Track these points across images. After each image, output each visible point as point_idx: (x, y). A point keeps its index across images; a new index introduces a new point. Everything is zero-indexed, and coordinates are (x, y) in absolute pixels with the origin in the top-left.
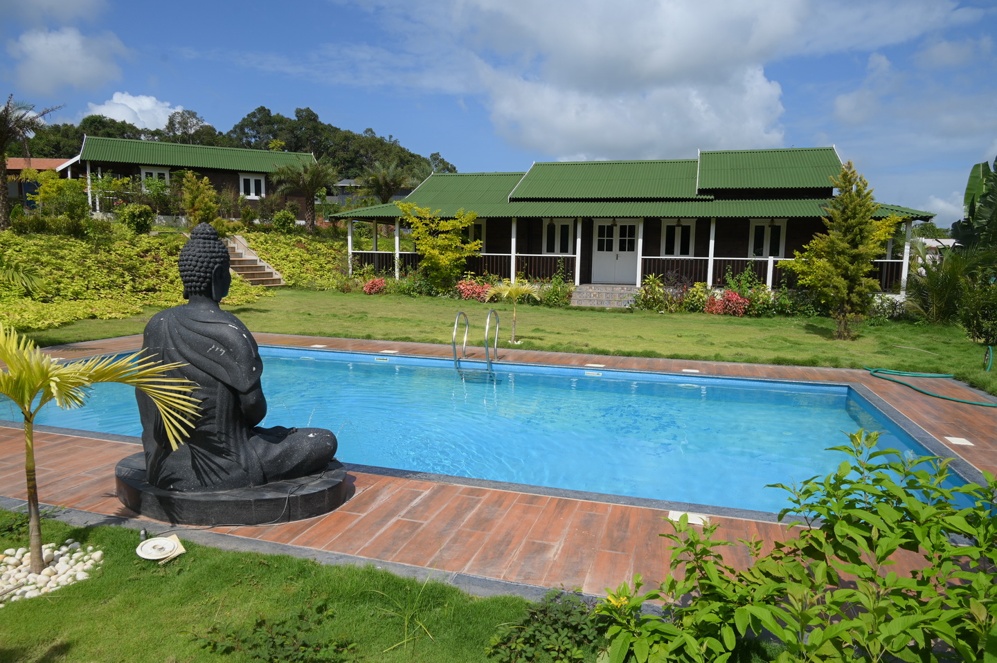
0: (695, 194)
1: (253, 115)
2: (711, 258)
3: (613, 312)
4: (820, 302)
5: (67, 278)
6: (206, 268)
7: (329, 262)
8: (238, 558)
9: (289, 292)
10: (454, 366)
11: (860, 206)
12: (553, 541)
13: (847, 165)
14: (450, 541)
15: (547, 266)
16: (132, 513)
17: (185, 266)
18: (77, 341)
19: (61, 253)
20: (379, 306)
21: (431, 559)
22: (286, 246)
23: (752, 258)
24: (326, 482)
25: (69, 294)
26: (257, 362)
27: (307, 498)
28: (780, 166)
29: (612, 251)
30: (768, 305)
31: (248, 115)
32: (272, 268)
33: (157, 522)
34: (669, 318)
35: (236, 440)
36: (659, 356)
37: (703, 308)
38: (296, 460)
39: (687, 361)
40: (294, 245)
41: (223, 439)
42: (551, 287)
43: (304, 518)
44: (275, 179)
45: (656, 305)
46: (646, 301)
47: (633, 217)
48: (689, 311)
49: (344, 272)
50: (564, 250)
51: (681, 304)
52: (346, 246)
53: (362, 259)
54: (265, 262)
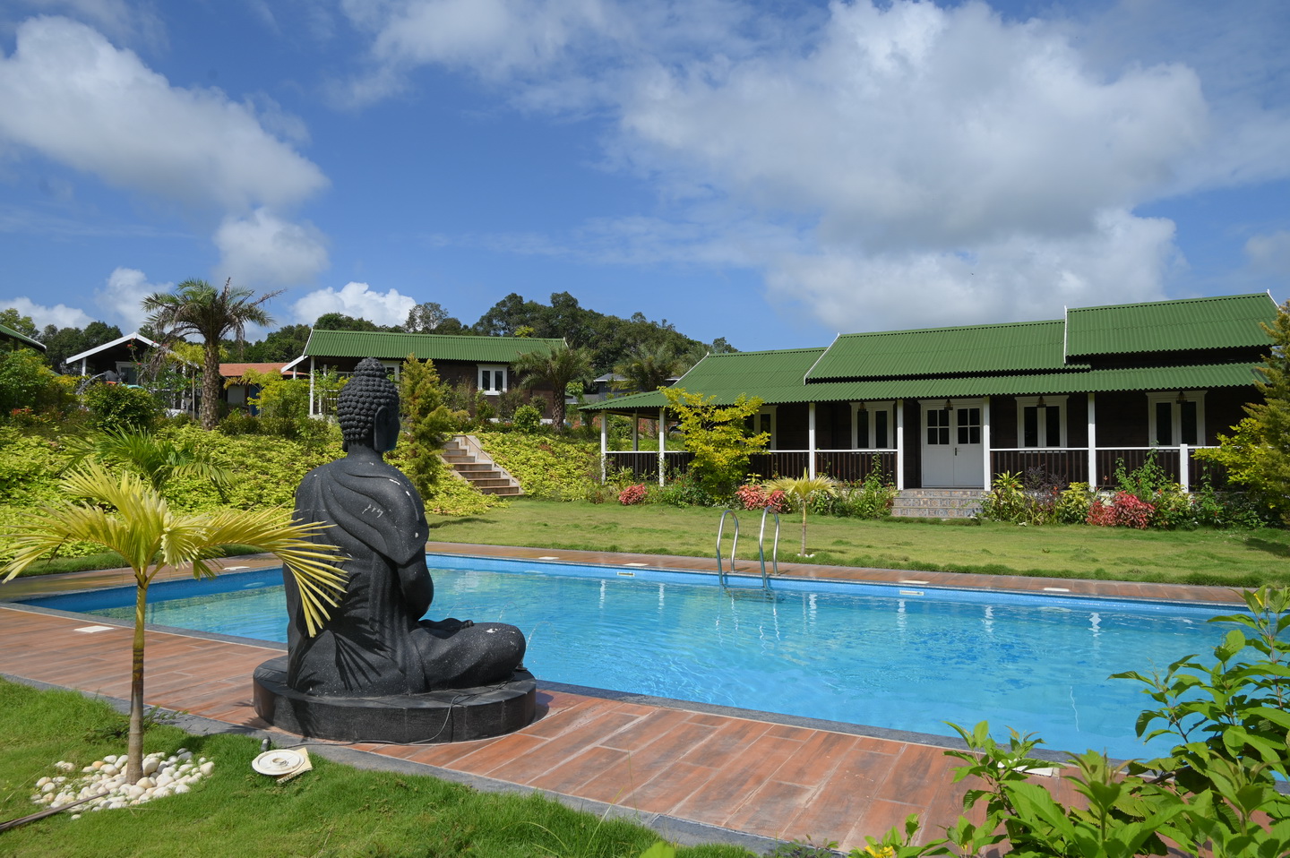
0: (1062, 364)
1: (503, 303)
2: (1092, 449)
3: (952, 525)
4: (1267, 507)
5: (272, 483)
6: (368, 410)
7: (579, 467)
8: (371, 778)
9: (529, 503)
10: (718, 583)
12: (809, 783)
13: (1285, 306)
14: (661, 775)
15: (858, 465)
16: (264, 722)
17: (343, 408)
19: (269, 455)
20: (637, 515)
21: (627, 796)
22: (527, 448)
23: (1154, 447)
24: (507, 694)
25: (273, 501)
26: (422, 527)
27: (477, 711)
28: (1188, 321)
29: (948, 443)
30: (1184, 513)
31: (497, 305)
32: (509, 474)
33: (290, 734)
34: (1034, 531)
35: (393, 631)
36: (1011, 572)
37: (1084, 517)
38: (469, 661)
39: (1053, 579)
40: (536, 447)
41: (376, 629)
42: (863, 492)
43: (471, 739)
44: (517, 369)
45: (1014, 514)
46: (1000, 510)
47: (975, 396)
48: (1063, 522)
49: (596, 478)
50: (881, 443)
51: (1051, 512)
52: (598, 447)
53: (618, 461)
54: (501, 467)
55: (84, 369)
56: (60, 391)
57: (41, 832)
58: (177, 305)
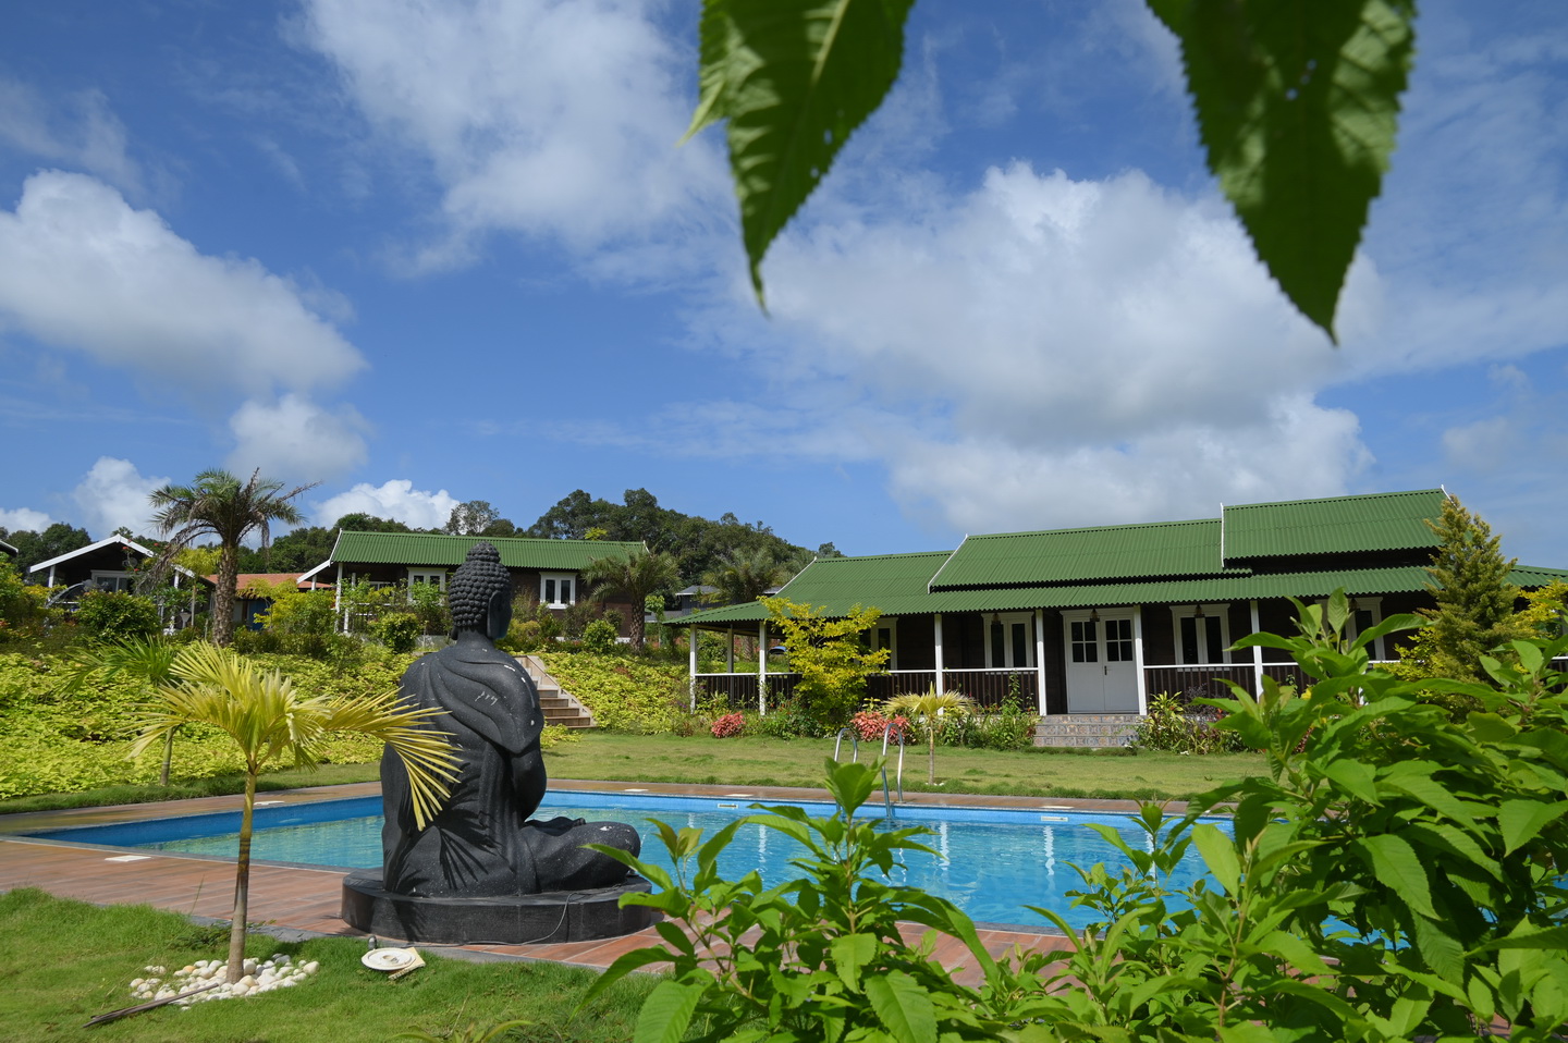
0: (1220, 568)
1: (566, 502)
2: (1258, 665)
3: (1103, 755)
6: (482, 595)
7: (662, 694)
9: (603, 737)
11: (1484, 562)
13: (1450, 502)
15: (992, 686)
16: (360, 931)
17: (456, 593)
18: (302, 787)
20: (733, 757)
22: (601, 671)
26: (537, 714)
27: (594, 908)
28: (1356, 520)
29: (1096, 661)
31: (559, 503)
32: (578, 702)
33: (391, 940)
34: (1198, 760)
35: (503, 827)
38: (581, 862)
40: (611, 670)
41: (487, 823)
42: (1000, 718)
43: (586, 939)
44: (589, 577)
45: (1175, 742)
46: (1158, 737)
47: (1123, 605)
48: (1231, 750)
49: (683, 707)
50: (1020, 660)
51: (1216, 739)
52: (687, 670)
53: (710, 685)
54: (569, 693)
55: (51, 579)
56: (32, 604)
57: (153, 1020)
58: (192, 500)
